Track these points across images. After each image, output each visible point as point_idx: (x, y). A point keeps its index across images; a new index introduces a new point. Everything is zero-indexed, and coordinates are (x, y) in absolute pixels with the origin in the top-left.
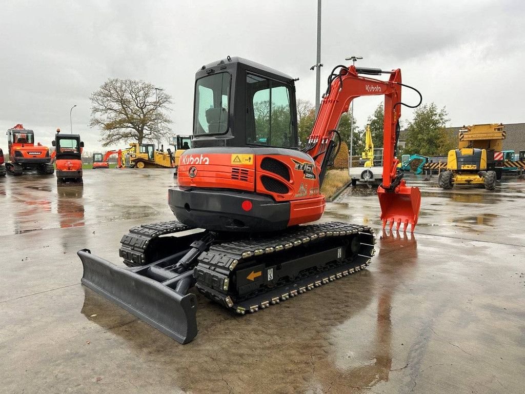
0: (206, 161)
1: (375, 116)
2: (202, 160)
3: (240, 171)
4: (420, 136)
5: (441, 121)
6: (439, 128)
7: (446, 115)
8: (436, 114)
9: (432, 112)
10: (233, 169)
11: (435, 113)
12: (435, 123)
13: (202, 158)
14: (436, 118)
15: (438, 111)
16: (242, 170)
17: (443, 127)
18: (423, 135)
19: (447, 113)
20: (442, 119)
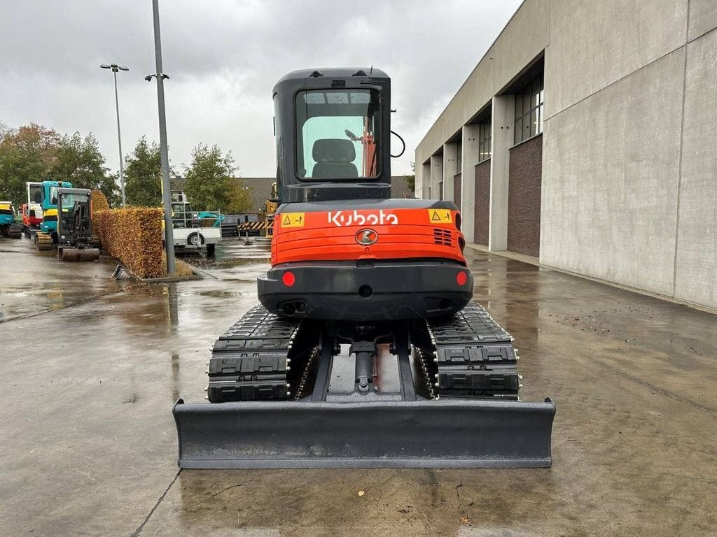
0: (392, 219)
1: (137, 157)
2: (385, 218)
3: (443, 233)
4: (203, 188)
5: (228, 169)
6: (228, 178)
7: (233, 161)
8: (220, 160)
9: (215, 156)
10: (435, 230)
11: (219, 158)
12: (221, 171)
13: (382, 215)
14: (221, 165)
15: (223, 157)
16: (445, 231)
17: (231, 177)
18: (206, 185)
19: (233, 159)
20: (228, 167)
